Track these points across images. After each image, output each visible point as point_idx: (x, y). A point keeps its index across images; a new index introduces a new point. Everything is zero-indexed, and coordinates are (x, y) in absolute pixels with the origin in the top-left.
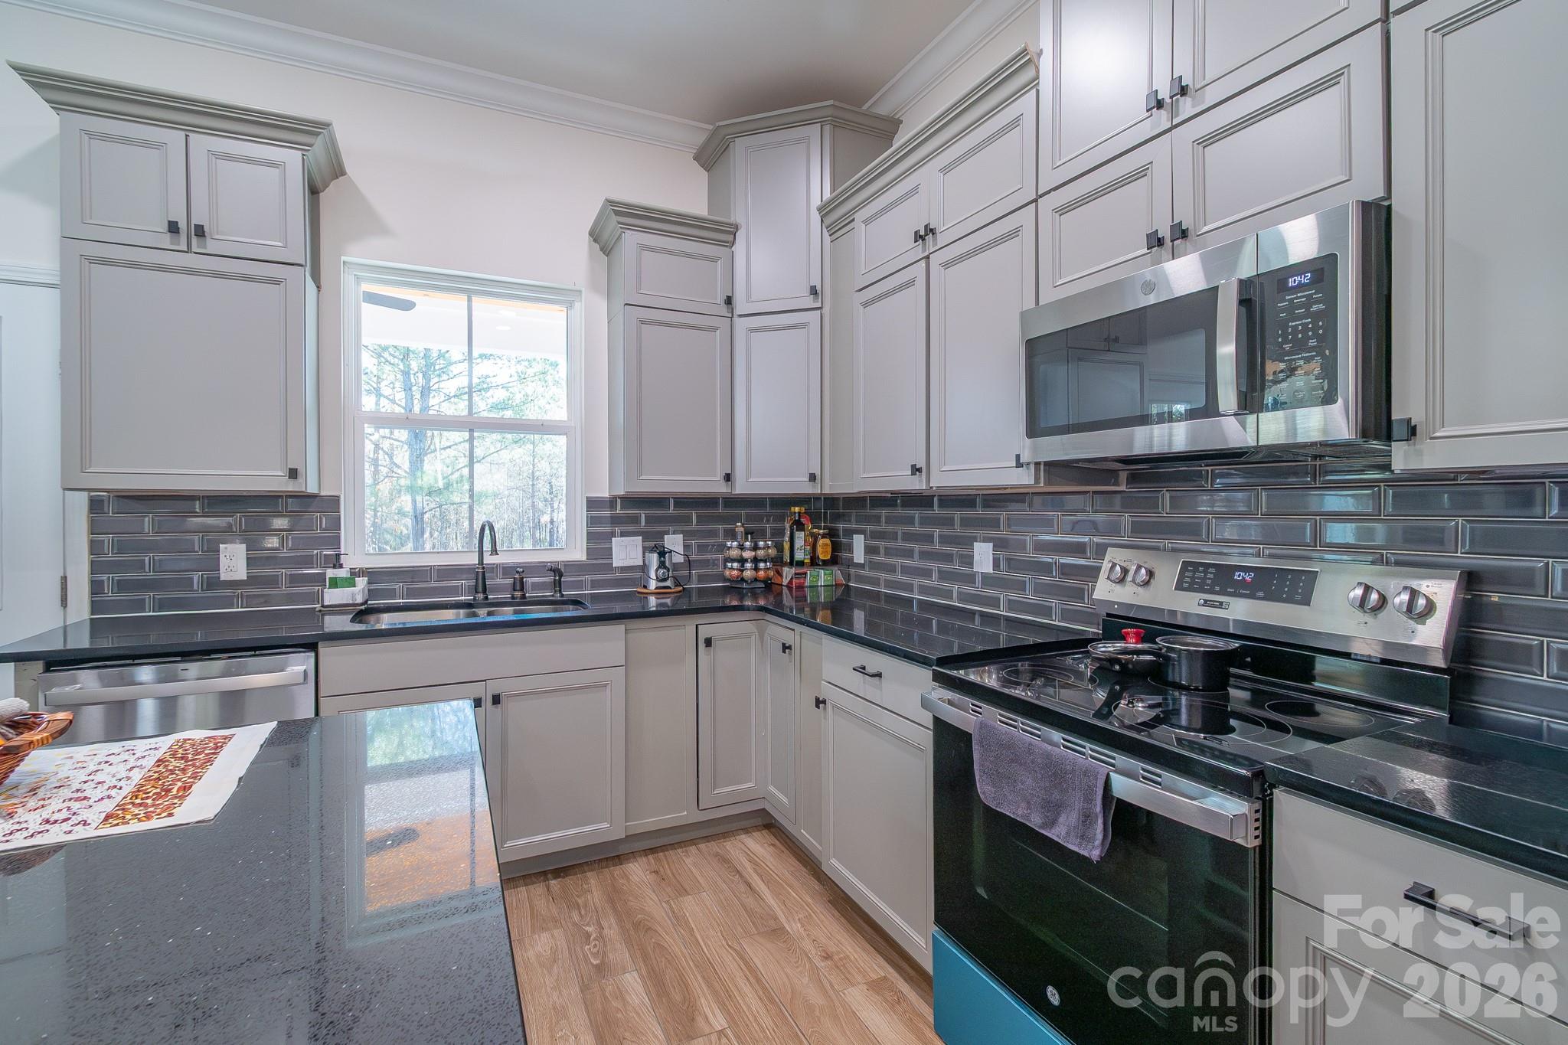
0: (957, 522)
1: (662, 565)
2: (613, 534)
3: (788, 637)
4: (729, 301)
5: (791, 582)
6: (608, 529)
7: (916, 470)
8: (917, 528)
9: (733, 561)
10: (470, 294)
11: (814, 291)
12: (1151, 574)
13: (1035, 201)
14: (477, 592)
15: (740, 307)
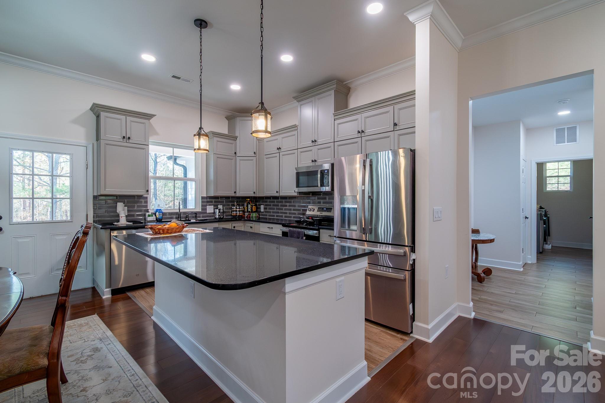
0: (284, 202)
1: (219, 212)
2: (207, 205)
3: (251, 225)
4: (235, 153)
5: (247, 216)
6: (206, 204)
7: (277, 192)
8: (276, 203)
9: (234, 211)
10: (173, 148)
11: (255, 153)
12: (314, 209)
13: (297, 149)
14: (179, 218)
15: (238, 154)
